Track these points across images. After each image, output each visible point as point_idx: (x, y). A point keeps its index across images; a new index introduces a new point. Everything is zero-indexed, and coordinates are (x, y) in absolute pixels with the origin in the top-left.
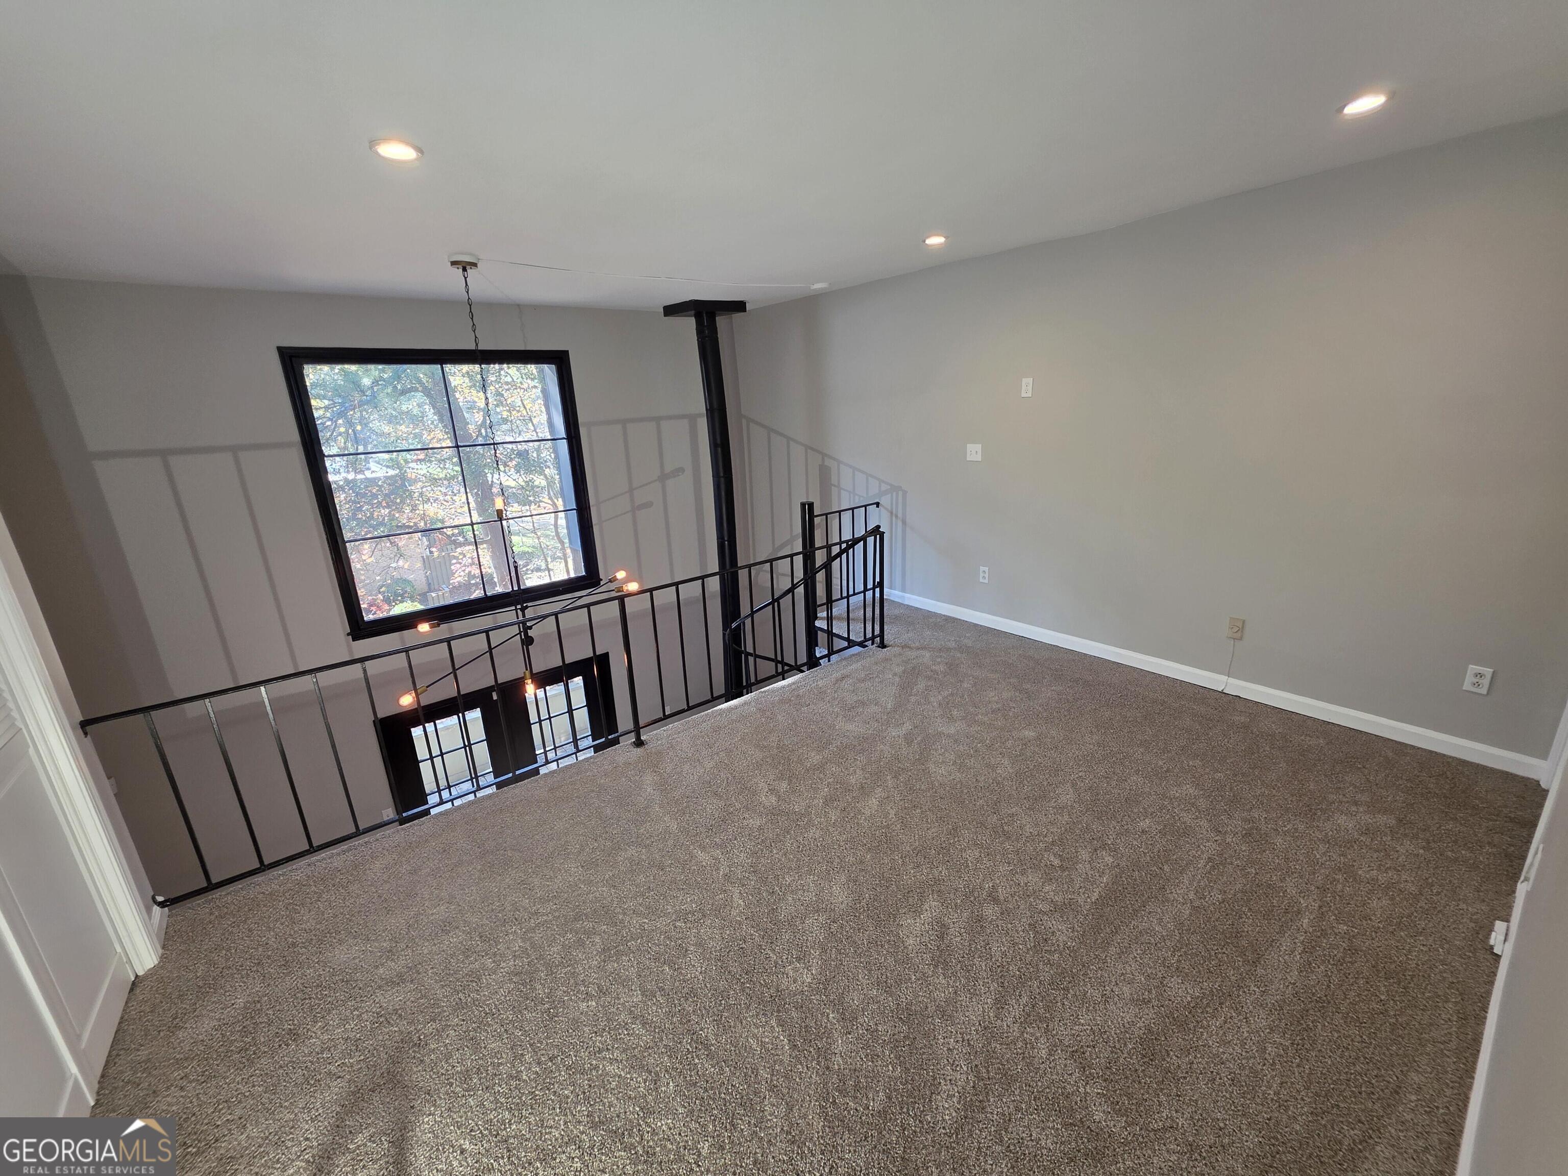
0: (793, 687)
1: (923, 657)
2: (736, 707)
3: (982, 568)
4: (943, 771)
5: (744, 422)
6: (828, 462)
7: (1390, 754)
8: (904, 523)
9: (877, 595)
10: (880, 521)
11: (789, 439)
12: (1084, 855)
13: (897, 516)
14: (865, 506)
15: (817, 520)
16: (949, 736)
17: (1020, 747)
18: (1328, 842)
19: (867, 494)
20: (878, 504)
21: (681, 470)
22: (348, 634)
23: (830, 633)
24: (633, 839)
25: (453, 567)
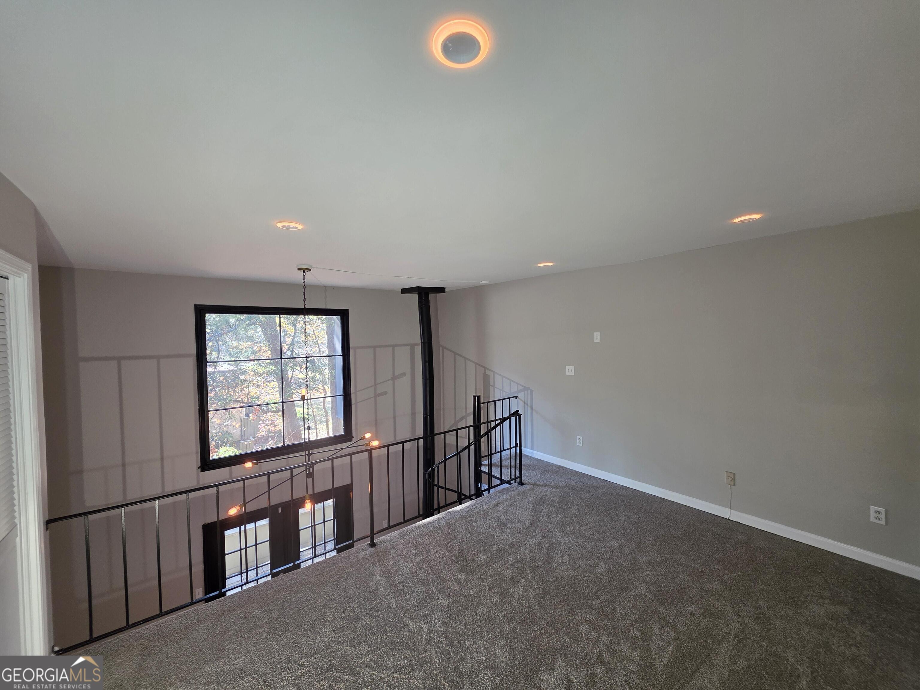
0: (468, 509)
1: (546, 491)
2: (433, 522)
3: (578, 437)
4: (562, 568)
5: (441, 348)
6: (488, 372)
7: (837, 564)
8: (532, 408)
9: (518, 451)
10: (518, 408)
11: (466, 359)
12: (656, 630)
13: (527, 405)
14: (509, 398)
15: (482, 405)
16: (565, 544)
17: (609, 553)
18: (809, 624)
19: (510, 391)
20: (516, 397)
21: (404, 374)
22: (199, 468)
23: (490, 475)
24: (368, 612)
25: (259, 426)
